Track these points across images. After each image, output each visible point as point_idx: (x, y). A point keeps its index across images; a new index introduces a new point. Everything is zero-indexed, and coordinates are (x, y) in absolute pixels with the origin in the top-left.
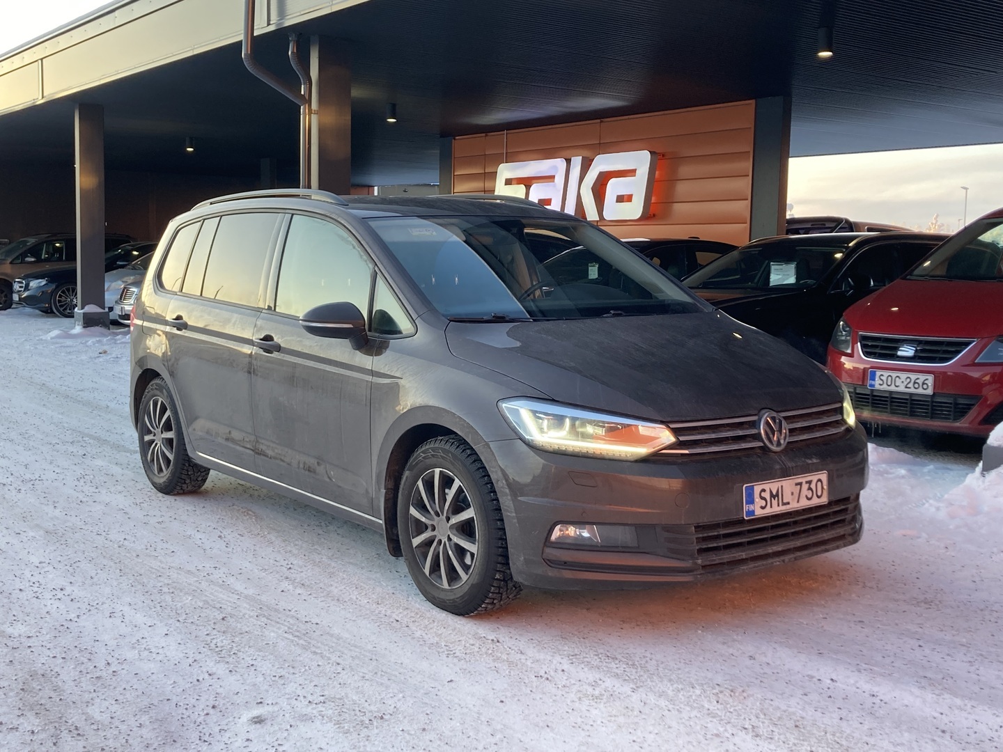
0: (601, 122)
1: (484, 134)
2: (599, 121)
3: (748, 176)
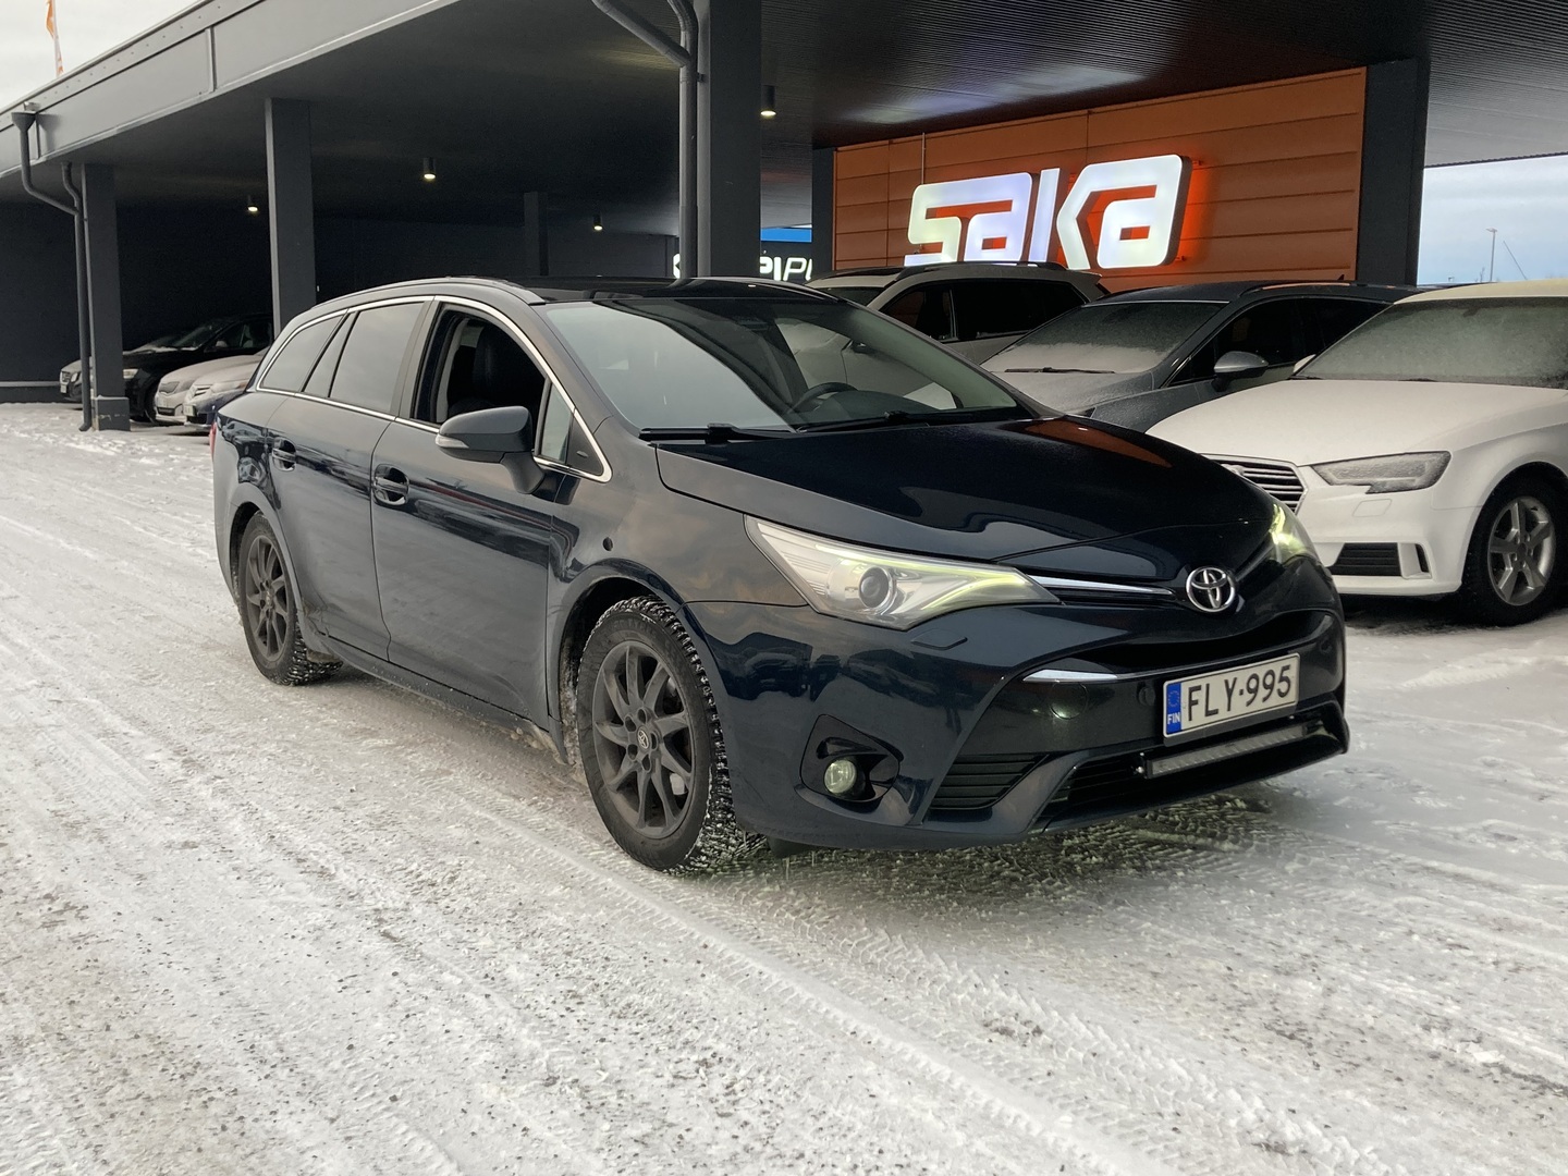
0: (1090, 113)
2: (1086, 111)
3: (1352, 191)
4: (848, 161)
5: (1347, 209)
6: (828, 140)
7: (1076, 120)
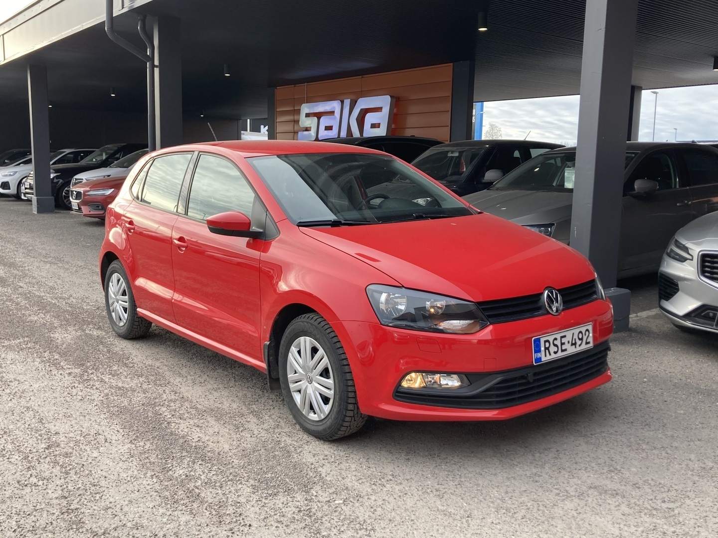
0: (362, 77)
1: (293, 86)
3: (448, 111)
4: (281, 92)
5: (446, 118)
6: (274, 84)
7: (357, 80)
